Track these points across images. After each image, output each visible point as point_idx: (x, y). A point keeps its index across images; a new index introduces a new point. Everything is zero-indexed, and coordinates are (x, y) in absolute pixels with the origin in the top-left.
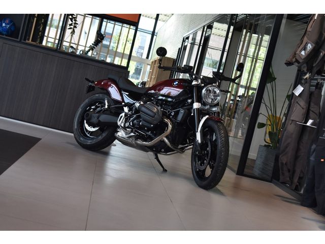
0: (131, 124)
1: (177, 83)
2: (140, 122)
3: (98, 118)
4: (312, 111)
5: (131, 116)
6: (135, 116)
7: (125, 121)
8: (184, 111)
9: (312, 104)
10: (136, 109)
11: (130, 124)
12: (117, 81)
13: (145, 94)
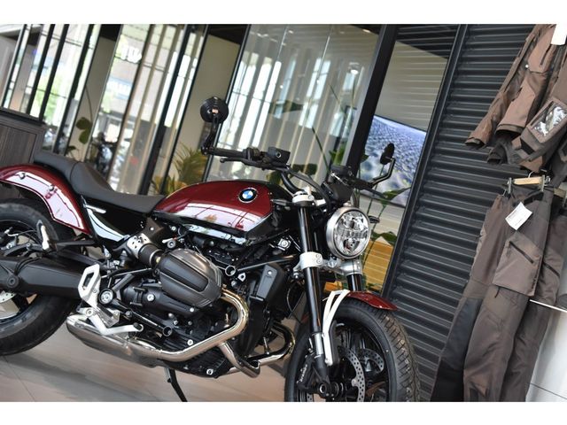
0: (119, 297)
1: (251, 194)
2: (146, 292)
3: (16, 273)
4: (551, 268)
5: (116, 274)
6: (128, 275)
7: (101, 289)
8: (275, 272)
9: (551, 251)
10: (130, 255)
11: (115, 296)
12: (67, 174)
13: (151, 214)
